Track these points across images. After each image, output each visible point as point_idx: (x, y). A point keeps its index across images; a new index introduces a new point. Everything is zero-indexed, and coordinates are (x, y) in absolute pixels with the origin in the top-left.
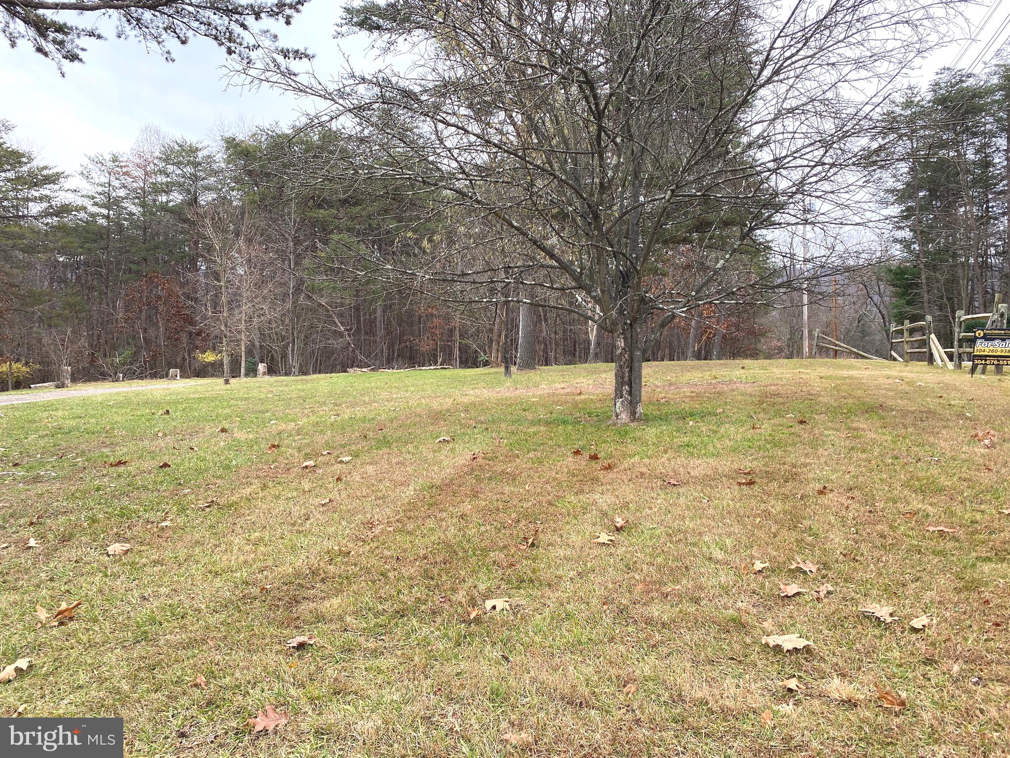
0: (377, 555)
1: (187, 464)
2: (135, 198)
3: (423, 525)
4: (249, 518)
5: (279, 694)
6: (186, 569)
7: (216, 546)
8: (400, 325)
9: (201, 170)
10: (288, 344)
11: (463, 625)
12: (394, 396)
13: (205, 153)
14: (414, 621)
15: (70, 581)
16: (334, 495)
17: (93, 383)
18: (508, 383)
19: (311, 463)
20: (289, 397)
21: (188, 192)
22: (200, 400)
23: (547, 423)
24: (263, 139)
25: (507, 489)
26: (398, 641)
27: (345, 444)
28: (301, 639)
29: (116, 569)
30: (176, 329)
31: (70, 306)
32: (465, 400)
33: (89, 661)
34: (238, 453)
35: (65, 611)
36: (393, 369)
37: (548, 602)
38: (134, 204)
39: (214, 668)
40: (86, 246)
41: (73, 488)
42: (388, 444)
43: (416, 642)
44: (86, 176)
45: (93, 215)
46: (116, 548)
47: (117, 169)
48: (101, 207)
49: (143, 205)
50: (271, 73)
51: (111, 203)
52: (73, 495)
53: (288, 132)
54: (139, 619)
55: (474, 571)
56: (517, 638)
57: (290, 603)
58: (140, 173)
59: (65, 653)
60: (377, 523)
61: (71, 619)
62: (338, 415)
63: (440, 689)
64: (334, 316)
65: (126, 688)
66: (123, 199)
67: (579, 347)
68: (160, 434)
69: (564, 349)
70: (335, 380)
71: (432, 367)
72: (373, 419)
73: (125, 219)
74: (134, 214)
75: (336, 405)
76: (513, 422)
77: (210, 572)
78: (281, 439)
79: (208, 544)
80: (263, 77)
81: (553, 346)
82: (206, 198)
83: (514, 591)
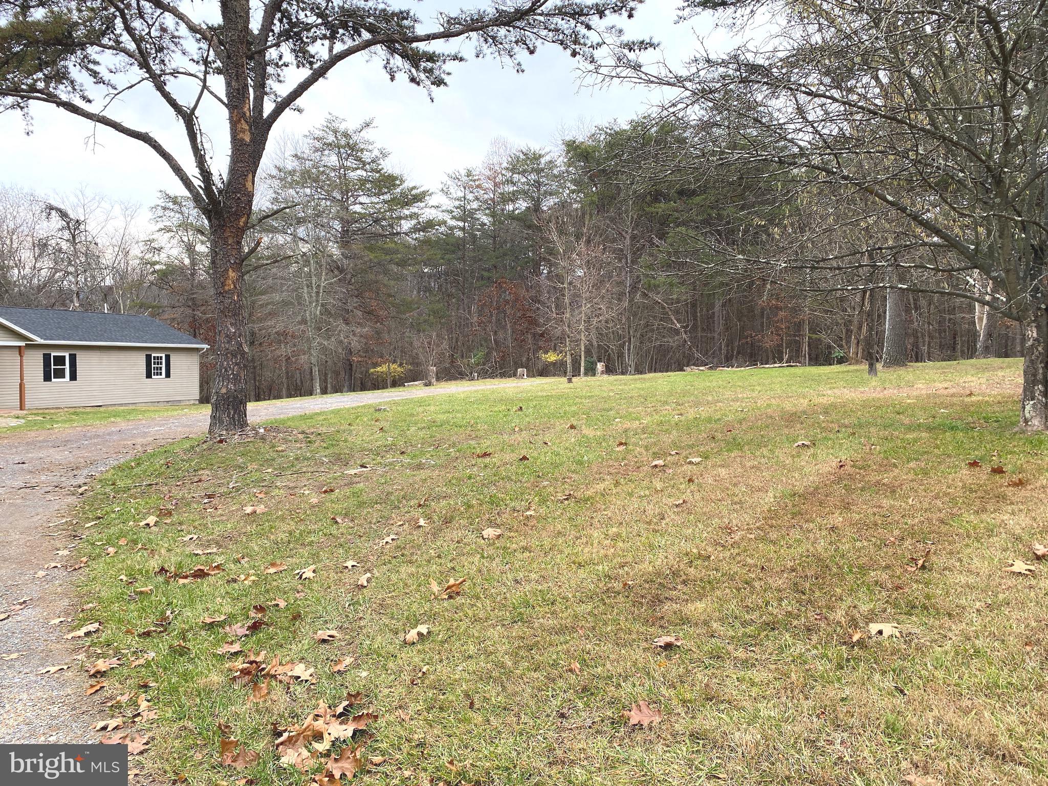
0: (739, 562)
1: (543, 458)
2: (485, 209)
3: (788, 534)
4: (606, 513)
5: (650, 690)
6: (552, 558)
7: (577, 538)
8: (739, 320)
9: (544, 176)
10: (624, 343)
11: (844, 647)
12: (740, 396)
13: (548, 158)
14: (787, 636)
15: (454, 559)
16: (688, 496)
17: (453, 382)
18: (874, 382)
19: (660, 462)
20: (630, 395)
21: (533, 198)
22: (548, 398)
23: (930, 429)
24: (602, 139)
25: (886, 503)
26: (770, 654)
27: (693, 444)
28: (668, 639)
29: (491, 551)
30: (521, 331)
31: (435, 312)
32: (824, 400)
33: (476, 634)
34: (588, 449)
35: (453, 586)
36: (733, 367)
37: (950, 634)
38: (486, 215)
39: (586, 657)
40: (447, 256)
41: (450, 476)
42: (740, 447)
43: (791, 658)
44: (445, 192)
45: (451, 228)
46: (489, 532)
47: (471, 183)
48: (458, 220)
49: (493, 215)
50: (622, 68)
51: (466, 215)
52: (450, 482)
53: (626, 127)
54: (514, 601)
55: (852, 590)
56: (912, 670)
57: (653, 602)
58: (490, 185)
59: (455, 624)
60: (736, 528)
61: (458, 594)
62: (681, 414)
63: (823, 713)
64: (670, 313)
65: (509, 664)
66: (476, 210)
67: (961, 340)
68: (517, 429)
69: (941, 342)
70: (672, 379)
71: (776, 365)
72: (719, 420)
73: (478, 230)
74: (485, 225)
75: (678, 404)
76: (885, 427)
77: (574, 563)
78: (627, 438)
79: (569, 536)
80: (614, 74)
81: (927, 339)
82: (548, 203)
83: (904, 617)
